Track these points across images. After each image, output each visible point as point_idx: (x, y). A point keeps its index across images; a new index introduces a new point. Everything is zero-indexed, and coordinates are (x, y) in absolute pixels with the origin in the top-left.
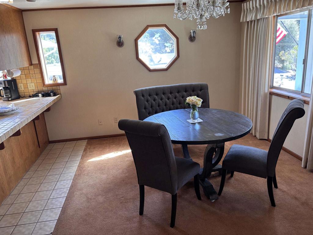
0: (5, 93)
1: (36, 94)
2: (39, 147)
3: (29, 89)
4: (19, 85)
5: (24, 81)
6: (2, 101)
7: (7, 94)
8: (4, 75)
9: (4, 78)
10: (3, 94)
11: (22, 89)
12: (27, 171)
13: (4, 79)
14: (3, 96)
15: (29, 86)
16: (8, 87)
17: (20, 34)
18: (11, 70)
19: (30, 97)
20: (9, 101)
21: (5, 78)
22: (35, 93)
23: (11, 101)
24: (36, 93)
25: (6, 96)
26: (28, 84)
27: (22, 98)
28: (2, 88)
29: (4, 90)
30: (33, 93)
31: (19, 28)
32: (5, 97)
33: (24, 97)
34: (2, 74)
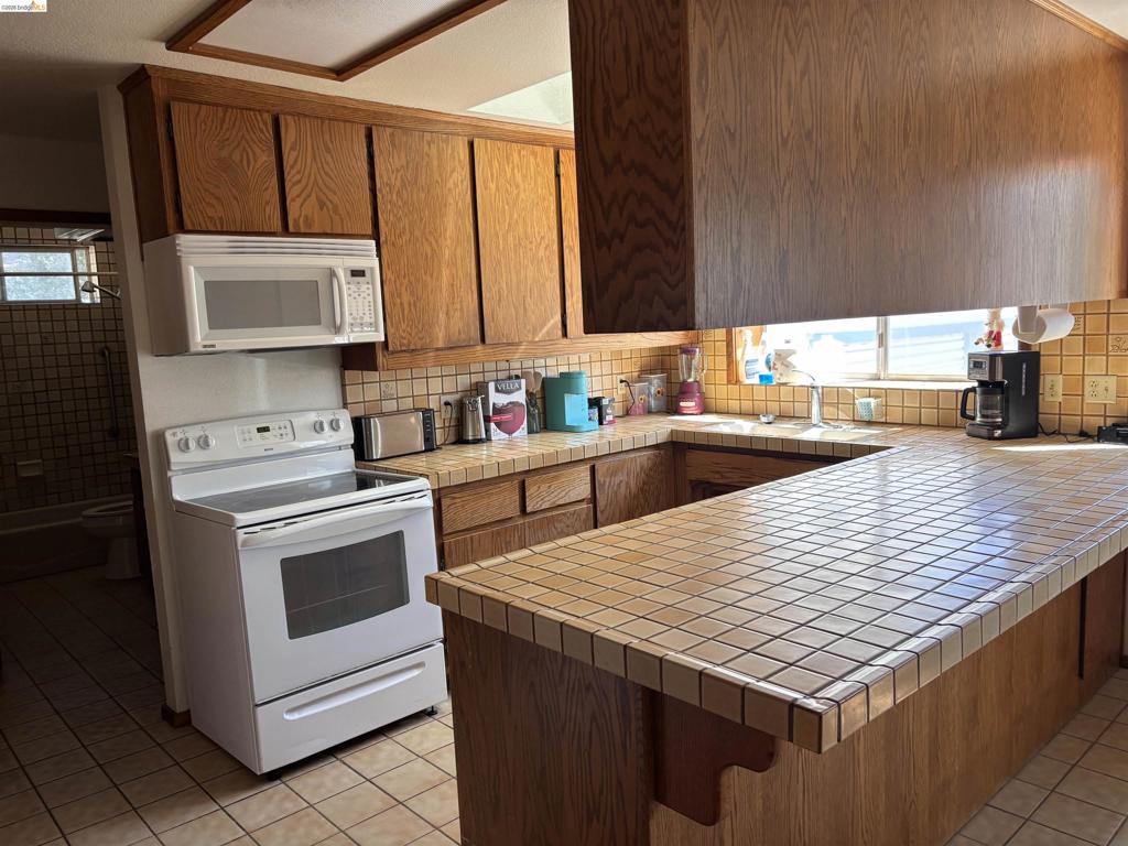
0: (984, 407)
1: (1115, 425)
2: (1081, 675)
3: (1088, 400)
4: (1048, 379)
5: (1074, 367)
6: (963, 435)
7: (990, 412)
8: (991, 333)
9: (989, 346)
10: (975, 409)
11: (1051, 399)
12: (1011, 771)
13: (988, 349)
14: (973, 418)
15: (1088, 389)
16: (1000, 384)
17: (1113, 155)
18: (1039, 312)
19: (1084, 435)
20: (991, 438)
21: (993, 344)
22: (1110, 422)
23: (999, 443)
24: (1113, 421)
25: (983, 416)
26: (1087, 379)
27: (1046, 434)
28: (976, 384)
29: (983, 393)
30: (1100, 422)
31: (1115, 128)
32: (978, 419)
33: (1056, 434)
34: (987, 329)
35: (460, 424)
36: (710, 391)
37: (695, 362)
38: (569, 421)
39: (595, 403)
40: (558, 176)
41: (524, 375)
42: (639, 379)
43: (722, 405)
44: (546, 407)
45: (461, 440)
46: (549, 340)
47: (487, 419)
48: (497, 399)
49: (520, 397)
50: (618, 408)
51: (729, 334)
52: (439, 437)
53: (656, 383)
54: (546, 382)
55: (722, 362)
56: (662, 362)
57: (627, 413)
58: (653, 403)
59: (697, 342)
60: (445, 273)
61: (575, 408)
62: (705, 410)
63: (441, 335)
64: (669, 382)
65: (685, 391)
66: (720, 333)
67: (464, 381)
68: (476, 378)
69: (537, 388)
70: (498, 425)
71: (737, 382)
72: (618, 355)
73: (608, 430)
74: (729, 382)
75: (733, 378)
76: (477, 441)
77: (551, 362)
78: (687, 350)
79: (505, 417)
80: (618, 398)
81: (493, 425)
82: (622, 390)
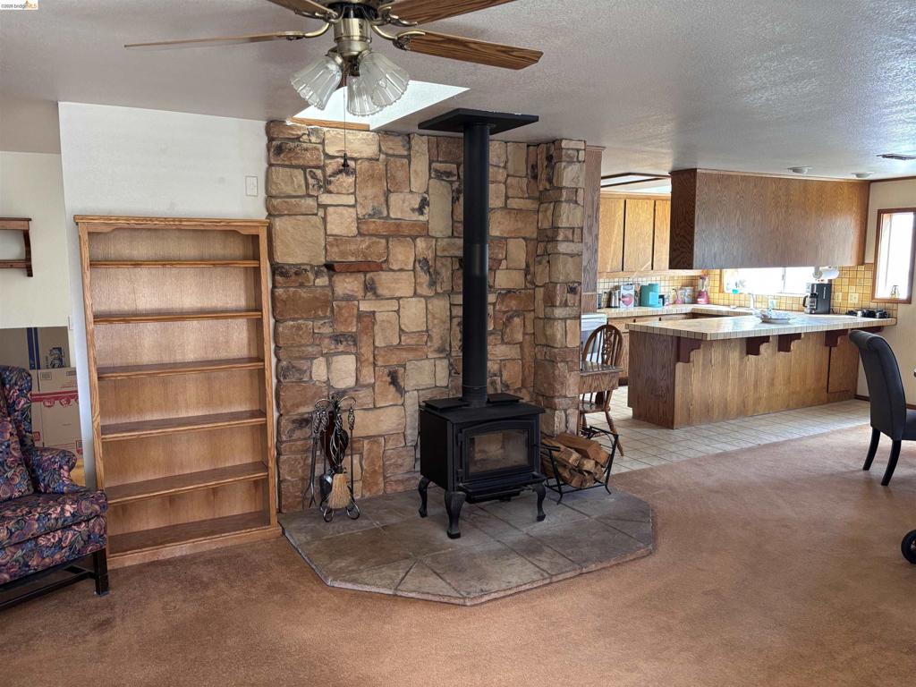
0: (810, 302)
2: (827, 391)
3: (849, 302)
4: (837, 294)
5: (845, 289)
7: (812, 304)
10: (808, 304)
11: (837, 301)
15: (849, 298)
16: (815, 294)
18: (820, 269)
19: (846, 314)
20: (811, 314)
24: (855, 309)
25: (810, 306)
26: (850, 294)
27: (834, 313)
28: (810, 294)
29: (812, 297)
30: (852, 309)
32: (808, 307)
33: (837, 313)
35: (609, 300)
36: (711, 295)
37: (705, 283)
38: (650, 303)
39: (662, 297)
40: (655, 210)
41: (634, 284)
42: (681, 289)
43: (716, 301)
44: (641, 297)
45: (609, 306)
46: (646, 271)
47: (620, 299)
48: (623, 292)
49: (632, 292)
50: (671, 301)
51: (721, 272)
52: (602, 305)
53: (688, 290)
54: (642, 287)
55: (717, 284)
56: (692, 282)
57: (674, 303)
58: (686, 299)
59: (708, 274)
60: (613, 246)
61: (653, 297)
62: (708, 303)
63: (609, 267)
64: (694, 291)
65: (700, 294)
66: (718, 271)
67: (612, 285)
68: (616, 284)
69: (638, 290)
70: (623, 302)
71: (723, 292)
72: (672, 278)
73: (666, 308)
74: (720, 292)
75: (721, 291)
76: (615, 307)
77: (644, 279)
78: (702, 278)
79: (625, 299)
80: (671, 296)
81: (621, 302)
82: (673, 293)
